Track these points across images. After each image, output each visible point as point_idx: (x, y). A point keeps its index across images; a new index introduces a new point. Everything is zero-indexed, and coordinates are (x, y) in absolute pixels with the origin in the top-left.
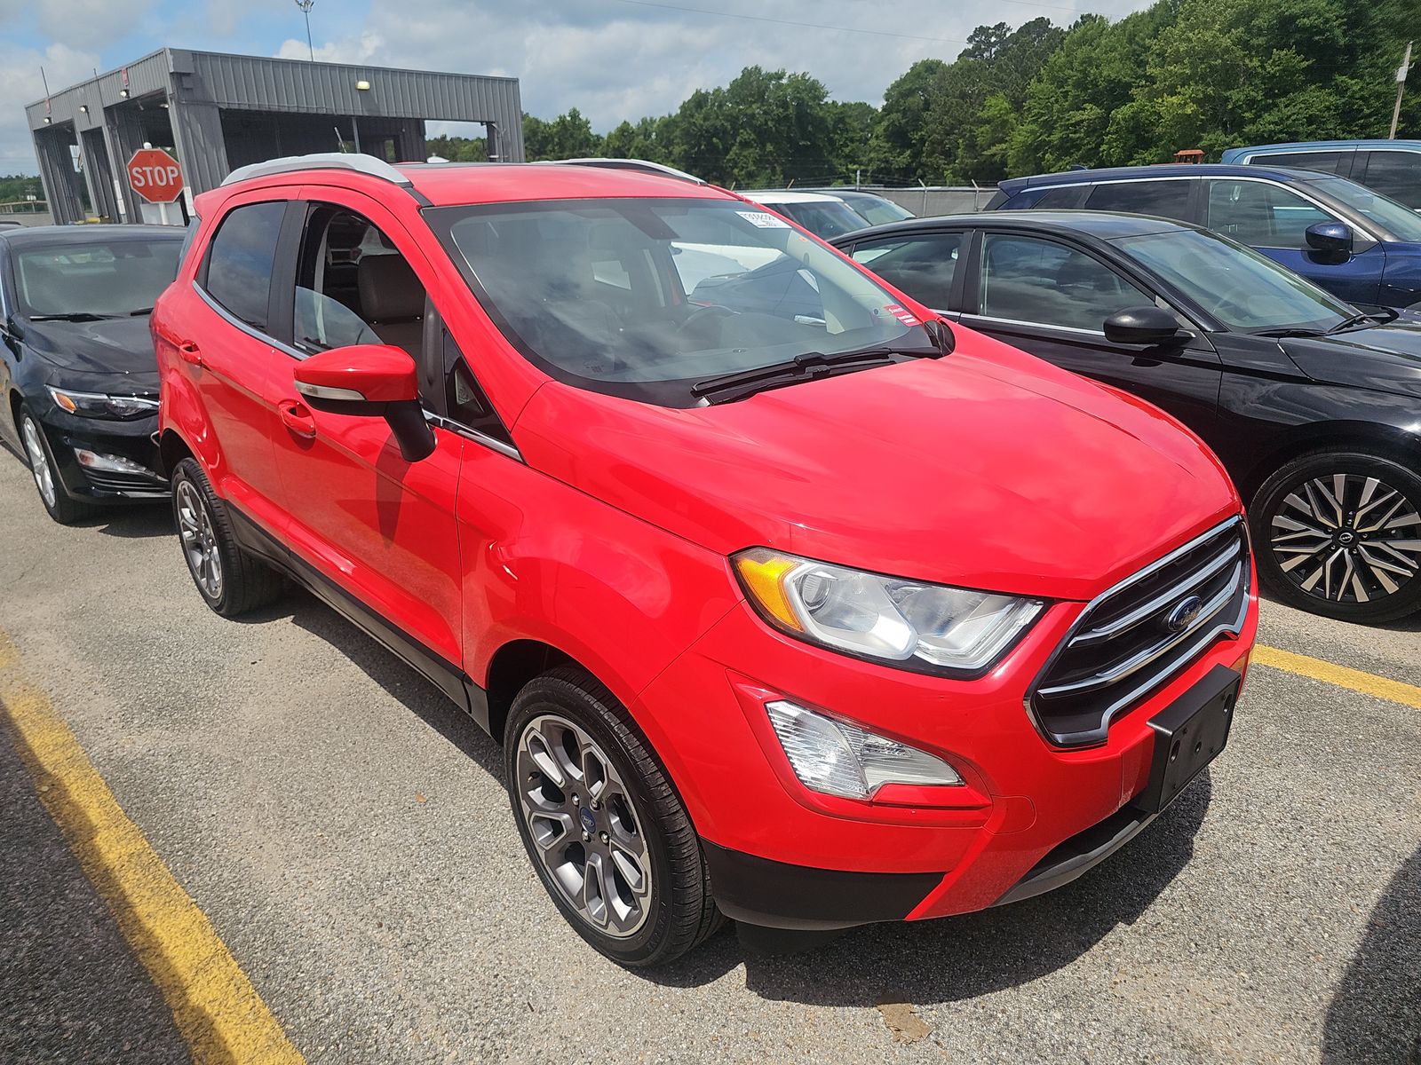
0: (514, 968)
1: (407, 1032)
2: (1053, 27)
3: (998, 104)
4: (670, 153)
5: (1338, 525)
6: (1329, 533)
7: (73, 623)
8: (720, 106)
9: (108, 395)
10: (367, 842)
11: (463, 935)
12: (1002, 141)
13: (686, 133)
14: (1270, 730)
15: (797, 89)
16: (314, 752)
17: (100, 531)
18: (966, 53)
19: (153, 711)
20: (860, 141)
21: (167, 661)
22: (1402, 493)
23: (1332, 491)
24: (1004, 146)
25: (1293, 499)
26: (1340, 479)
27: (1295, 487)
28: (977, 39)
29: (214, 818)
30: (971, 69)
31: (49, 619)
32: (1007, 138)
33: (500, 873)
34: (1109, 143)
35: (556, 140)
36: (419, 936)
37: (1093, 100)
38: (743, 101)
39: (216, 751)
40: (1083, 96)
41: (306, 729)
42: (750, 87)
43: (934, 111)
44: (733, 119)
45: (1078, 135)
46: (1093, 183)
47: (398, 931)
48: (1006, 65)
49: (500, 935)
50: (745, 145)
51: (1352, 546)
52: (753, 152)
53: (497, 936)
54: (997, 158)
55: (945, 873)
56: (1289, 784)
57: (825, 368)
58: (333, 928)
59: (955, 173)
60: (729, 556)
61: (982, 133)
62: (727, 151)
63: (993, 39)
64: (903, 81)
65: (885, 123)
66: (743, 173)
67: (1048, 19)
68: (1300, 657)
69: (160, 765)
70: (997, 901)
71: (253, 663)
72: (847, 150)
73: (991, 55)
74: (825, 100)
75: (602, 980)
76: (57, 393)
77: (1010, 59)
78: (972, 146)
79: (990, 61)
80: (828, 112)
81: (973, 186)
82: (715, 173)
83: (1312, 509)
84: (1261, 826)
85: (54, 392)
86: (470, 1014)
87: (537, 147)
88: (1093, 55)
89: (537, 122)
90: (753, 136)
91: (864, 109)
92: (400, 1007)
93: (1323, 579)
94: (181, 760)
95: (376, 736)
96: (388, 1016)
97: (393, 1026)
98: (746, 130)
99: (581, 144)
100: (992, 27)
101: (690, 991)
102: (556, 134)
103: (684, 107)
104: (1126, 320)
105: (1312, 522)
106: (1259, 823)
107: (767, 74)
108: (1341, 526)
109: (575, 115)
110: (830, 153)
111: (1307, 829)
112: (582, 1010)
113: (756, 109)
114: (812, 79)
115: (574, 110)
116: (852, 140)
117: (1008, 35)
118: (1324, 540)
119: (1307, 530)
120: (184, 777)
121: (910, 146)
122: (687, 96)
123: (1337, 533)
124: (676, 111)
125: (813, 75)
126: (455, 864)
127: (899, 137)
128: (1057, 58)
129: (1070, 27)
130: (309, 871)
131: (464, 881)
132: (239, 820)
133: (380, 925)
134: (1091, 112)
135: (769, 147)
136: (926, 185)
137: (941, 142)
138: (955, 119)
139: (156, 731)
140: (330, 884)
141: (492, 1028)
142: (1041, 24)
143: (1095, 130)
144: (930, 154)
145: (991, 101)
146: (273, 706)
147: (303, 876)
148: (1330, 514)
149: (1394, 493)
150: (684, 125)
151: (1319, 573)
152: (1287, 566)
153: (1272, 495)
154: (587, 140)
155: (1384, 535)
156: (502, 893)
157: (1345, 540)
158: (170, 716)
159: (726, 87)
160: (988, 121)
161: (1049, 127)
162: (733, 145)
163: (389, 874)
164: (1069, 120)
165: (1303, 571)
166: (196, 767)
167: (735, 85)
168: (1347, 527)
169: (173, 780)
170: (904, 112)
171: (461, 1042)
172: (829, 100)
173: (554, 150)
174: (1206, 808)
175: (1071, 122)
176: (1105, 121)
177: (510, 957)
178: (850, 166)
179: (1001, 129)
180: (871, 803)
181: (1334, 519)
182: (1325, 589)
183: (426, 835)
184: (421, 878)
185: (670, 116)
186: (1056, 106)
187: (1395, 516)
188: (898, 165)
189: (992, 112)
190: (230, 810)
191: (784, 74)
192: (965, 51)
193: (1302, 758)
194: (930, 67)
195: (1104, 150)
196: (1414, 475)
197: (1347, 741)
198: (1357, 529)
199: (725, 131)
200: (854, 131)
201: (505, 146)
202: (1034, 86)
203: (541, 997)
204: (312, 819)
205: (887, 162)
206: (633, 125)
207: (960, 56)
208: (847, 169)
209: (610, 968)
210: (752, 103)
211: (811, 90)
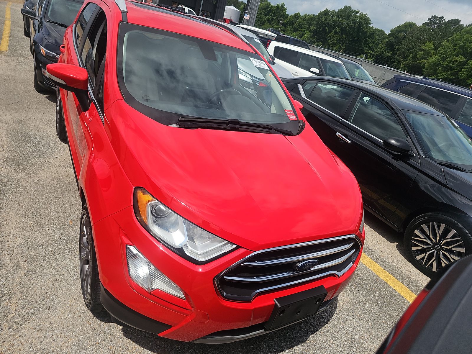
0: (55, 292)
1: (6, 301)
2: (461, 24)
3: (429, 45)
4: (310, 28)
5: (436, 242)
6: (433, 243)
7: (15, 124)
8: (332, 17)
9: (56, 54)
10: (44, 231)
11: (48, 274)
12: (425, 59)
13: (318, 23)
14: (368, 305)
15: (361, 19)
16: (52, 194)
17: (46, 97)
18: (426, 24)
19: (15, 162)
20: (376, 44)
21: (32, 147)
22: (462, 239)
23: (439, 229)
24: (426, 61)
25: (424, 226)
26: (443, 226)
27: (427, 222)
28: (431, 20)
29: (5, 205)
30: (425, 30)
31: (9, 121)
32: (428, 59)
33: (75, 258)
34: (463, 72)
35: (274, 12)
36: (34, 269)
37: (464, 55)
38: (341, 17)
39: (23, 182)
40: (461, 52)
41: (55, 185)
42: (345, 13)
43: (406, 41)
44: (335, 23)
45: (453, 65)
46: (426, 86)
47: (29, 265)
48: (438, 32)
49: (59, 279)
50: (336, 33)
51: (438, 250)
52: (338, 36)
53: (58, 279)
54: (422, 65)
55: (172, 326)
56: (359, 328)
57: (237, 126)
58: (11, 256)
59: (405, 65)
60: (135, 187)
61: (420, 54)
62: (329, 33)
63: (437, 22)
64: (400, 27)
65: (387, 40)
66: (332, 42)
67: (460, 20)
68: (399, 282)
69: (3, 181)
70: (193, 341)
71: (56, 157)
72: (370, 45)
73: (434, 27)
74: (370, 25)
75: (78, 308)
76: (42, 48)
77: (440, 30)
78: (414, 58)
79: (433, 29)
80: (369, 30)
81: (405, 72)
82: (322, 40)
83: (429, 232)
84: (338, 340)
85: (41, 47)
86: (29, 303)
87: (267, 12)
88: (470, 38)
89: (270, 4)
90: (340, 31)
91: (382, 32)
92: (10, 292)
93: (424, 258)
94: (11, 181)
95: (74, 196)
96: (4, 293)
97: (3, 297)
98: (338, 28)
99: (281, 16)
100: (439, 17)
101: (103, 323)
102: (274, 10)
103: (320, 14)
104: (393, 142)
105: (428, 237)
106: (338, 339)
107: (353, 10)
108: (437, 242)
109: (283, 5)
110: (364, 45)
111: (354, 348)
112: (64, 316)
113: (344, 21)
114: (368, 17)
115: (283, 3)
116: (374, 42)
117: (444, 21)
118: (430, 245)
119: (425, 239)
120: (7, 188)
121: (393, 50)
122: (323, 10)
123: (435, 244)
124: (316, 14)
125: (368, 16)
126: (64, 249)
127: (390, 46)
128: (457, 35)
129: (466, 25)
130: (19, 234)
131: (62, 256)
132: (12, 208)
133: (26, 261)
134: (461, 59)
135: (344, 36)
136: (387, 66)
137: (404, 53)
138: (412, 46)
139: (11, 169)
140: (22, 241)
141: (32, 310)
142: (457, 21)
143: (460, 66)
144: (399, 56)
145: (428, 44)
146: (51, 174)
147: (16, 235)
148: (435, 236)
149: (460, 238)
150: (318, 20)
151: (423, 255)
152: (414, 248)
153: (418, 222)
154: (284, 15)
155: (450, 251)
156: (71, 265)
157: (437, 248)
158: (19, 166)
159: (337, 11)
160: (424, 50)
161: (444, 59)
162: (332, 32)
163: (42, 244)
164: (452, 59)
165: (419, 252)
166: (13, 185)
167: (340, 11)
168: (439, 243)
169: (3, 187)
170: (396, 38)
171: (19, 311)
172: (371, 26)
173: (271, 15)
174: (323, 326)
175: (452, 60)
176: (465, 63)
177: (56, 288)
178: (369, 51)
179: (428, 54)
180: (150, 294)
181: (436, 239)
182: (423, 261)
183: (63, 235)
184: (51, 249)
185: (314, 15)
186: (450, 53)
187: (456, 247)
188: (386, 55)
189: (427, 48)
190: (12, 204)
191: (359, 12)
192: (426, 23)
193: (372, 320)
194: (411, 25)
195: (460, 74)
196: (469, 234)
197: (393, 321)
198: (442, 245)
199: (331, 26)
200: (375, 39)
201: (252, 9)
202: (445, 43)
203: (55, 306)
204: (33, 216)
205: (383, 54)
206: (301, 14)
207: (423, 24)
208: (368, 52)
209: (84, 305)
210: (344, 19)
211: (366, 20)
